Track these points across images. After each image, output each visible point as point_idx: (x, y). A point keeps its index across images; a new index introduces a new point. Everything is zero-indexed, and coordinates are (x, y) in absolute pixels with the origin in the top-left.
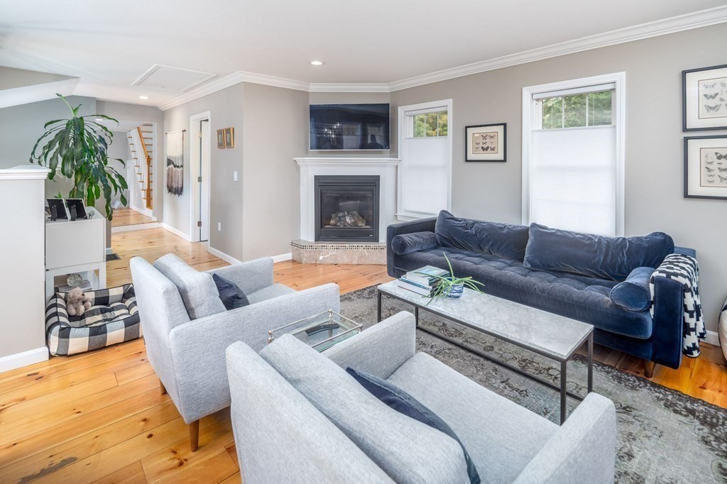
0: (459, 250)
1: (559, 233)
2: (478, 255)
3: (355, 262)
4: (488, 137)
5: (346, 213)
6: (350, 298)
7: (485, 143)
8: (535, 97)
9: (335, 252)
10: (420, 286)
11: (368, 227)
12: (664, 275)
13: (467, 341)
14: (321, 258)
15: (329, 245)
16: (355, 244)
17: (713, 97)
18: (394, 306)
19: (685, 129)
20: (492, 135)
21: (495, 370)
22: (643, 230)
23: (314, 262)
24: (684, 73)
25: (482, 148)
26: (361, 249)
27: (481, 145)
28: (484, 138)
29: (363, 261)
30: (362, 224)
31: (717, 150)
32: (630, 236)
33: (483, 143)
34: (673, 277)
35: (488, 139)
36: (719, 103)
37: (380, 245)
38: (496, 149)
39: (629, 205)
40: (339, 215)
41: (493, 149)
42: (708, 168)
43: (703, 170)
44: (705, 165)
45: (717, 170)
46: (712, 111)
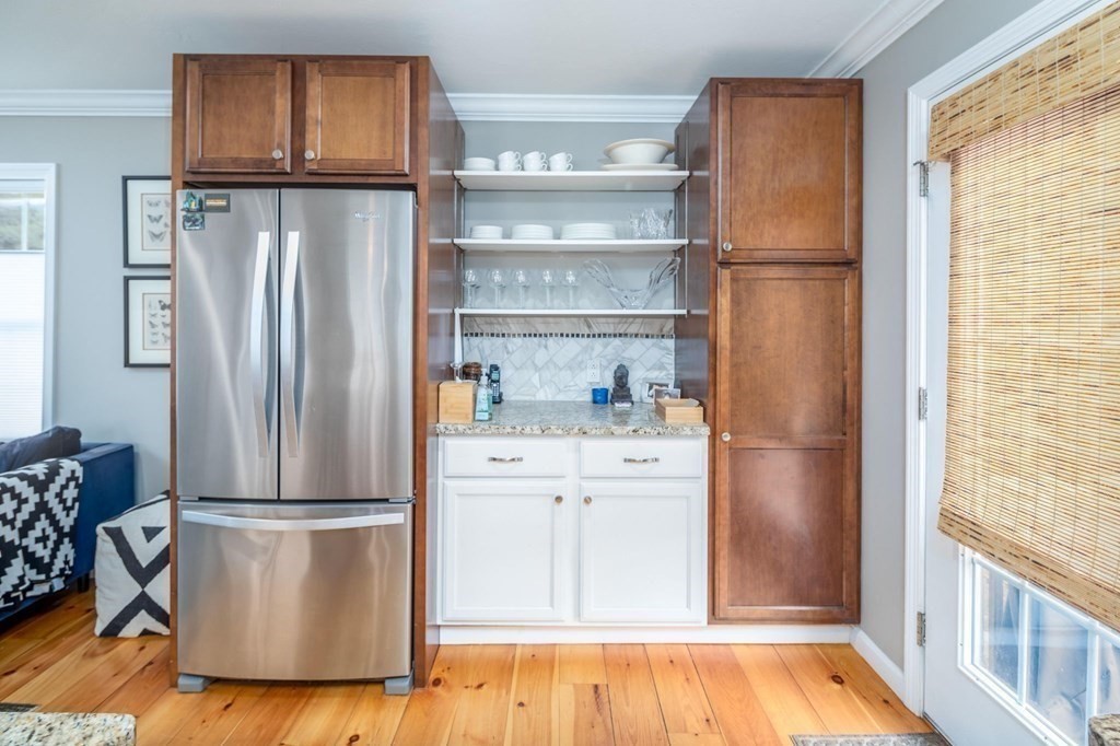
17: (158, 220)
19: (127, 266)
24: (125, 180)
31: (160, 299)
42: (151, 323)
43: (147, 325)
44: (147, 318)
45: (161, 326)
46: (157, 241)
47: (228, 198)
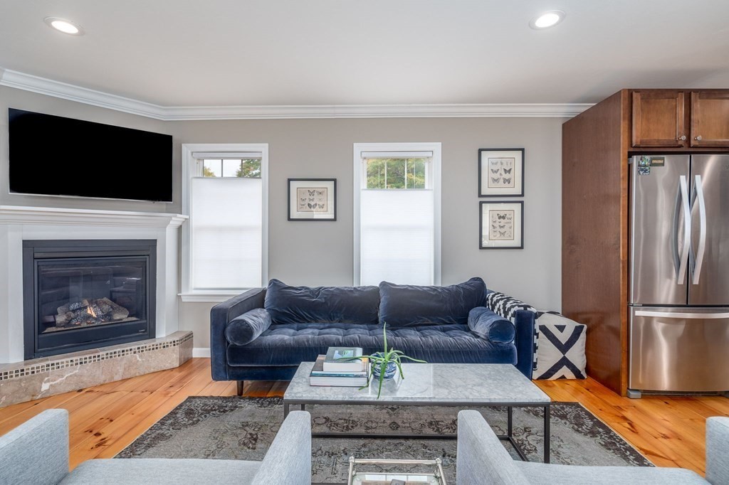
0: (305, 325)
1: (410, 288)
2: (327, 325)
3: (117, 378)
4: (315, 193)
5: (86, 302)
6: (163, 435)
7: (313, 200)
8: (364, 155)
9: (77, 370)
10: (347, 376)
11: (134, 319)
12: (522, 308)
13: (368, 428)
14: (45, 387)
15: (63, 359)
16: (118, 348)
17: (496, 172)
18: (246, 420)
19: (480, 196)
20: (320, 190)
21: (425, 447)
22: (458, 278)
23: (27, 399)
24: (480, 151)
25: (309, 205)
26: (130, 355)
27: (307, 202)
28: (312, 193)
29: (133, 372)
30: (121, 316)
31: (498, 212)
32: (447, 285)
33: (310, 200)
34: (528, 309)
35: (316, 196)
36: (499, 176)
37: (158, 342)
38: (325, 207)
39: (445, 258)
40: (72, 307)
41: (322, 207)
42: (493, 226)
43: (492, 227)
44: (491, 223)
45: (498, 227)
46: (496, 183)
47: (663, 159)
